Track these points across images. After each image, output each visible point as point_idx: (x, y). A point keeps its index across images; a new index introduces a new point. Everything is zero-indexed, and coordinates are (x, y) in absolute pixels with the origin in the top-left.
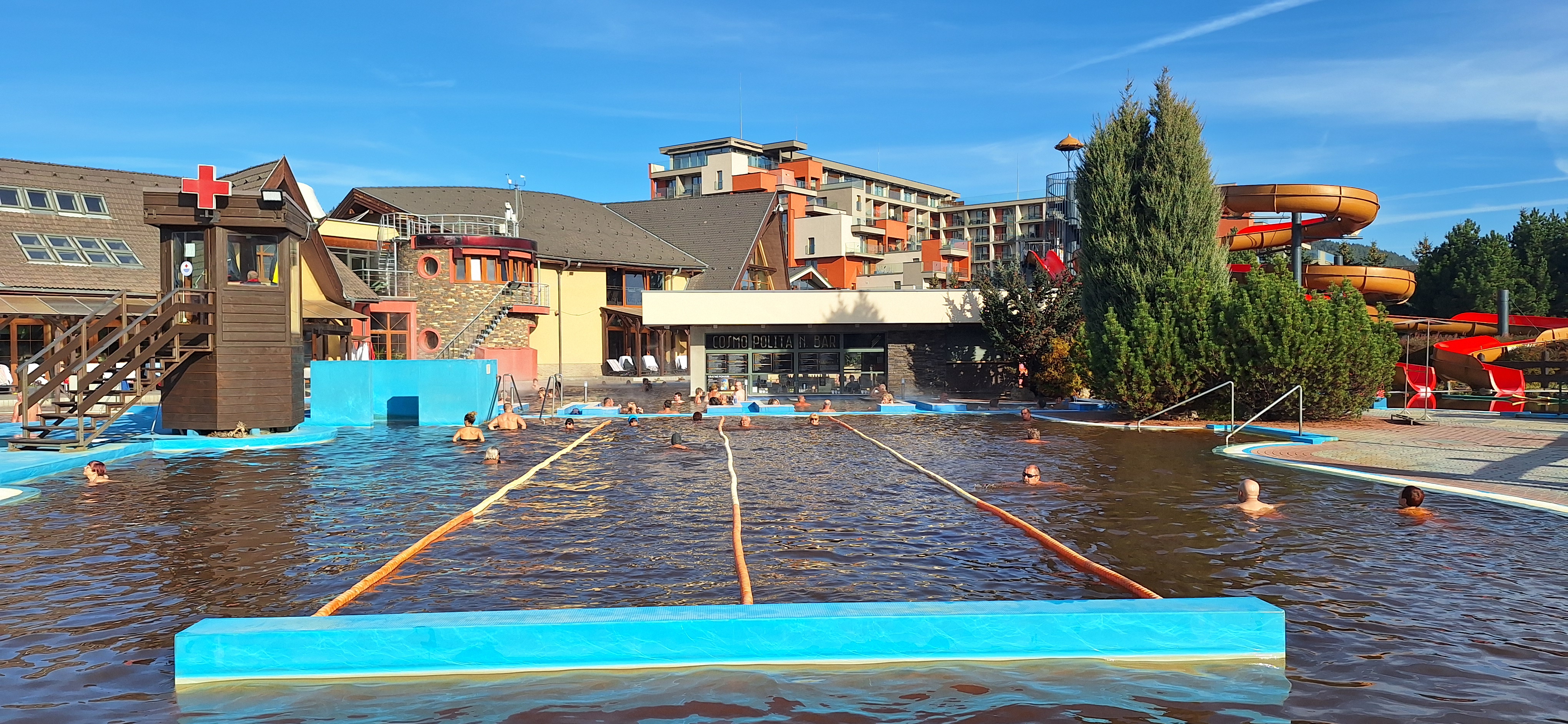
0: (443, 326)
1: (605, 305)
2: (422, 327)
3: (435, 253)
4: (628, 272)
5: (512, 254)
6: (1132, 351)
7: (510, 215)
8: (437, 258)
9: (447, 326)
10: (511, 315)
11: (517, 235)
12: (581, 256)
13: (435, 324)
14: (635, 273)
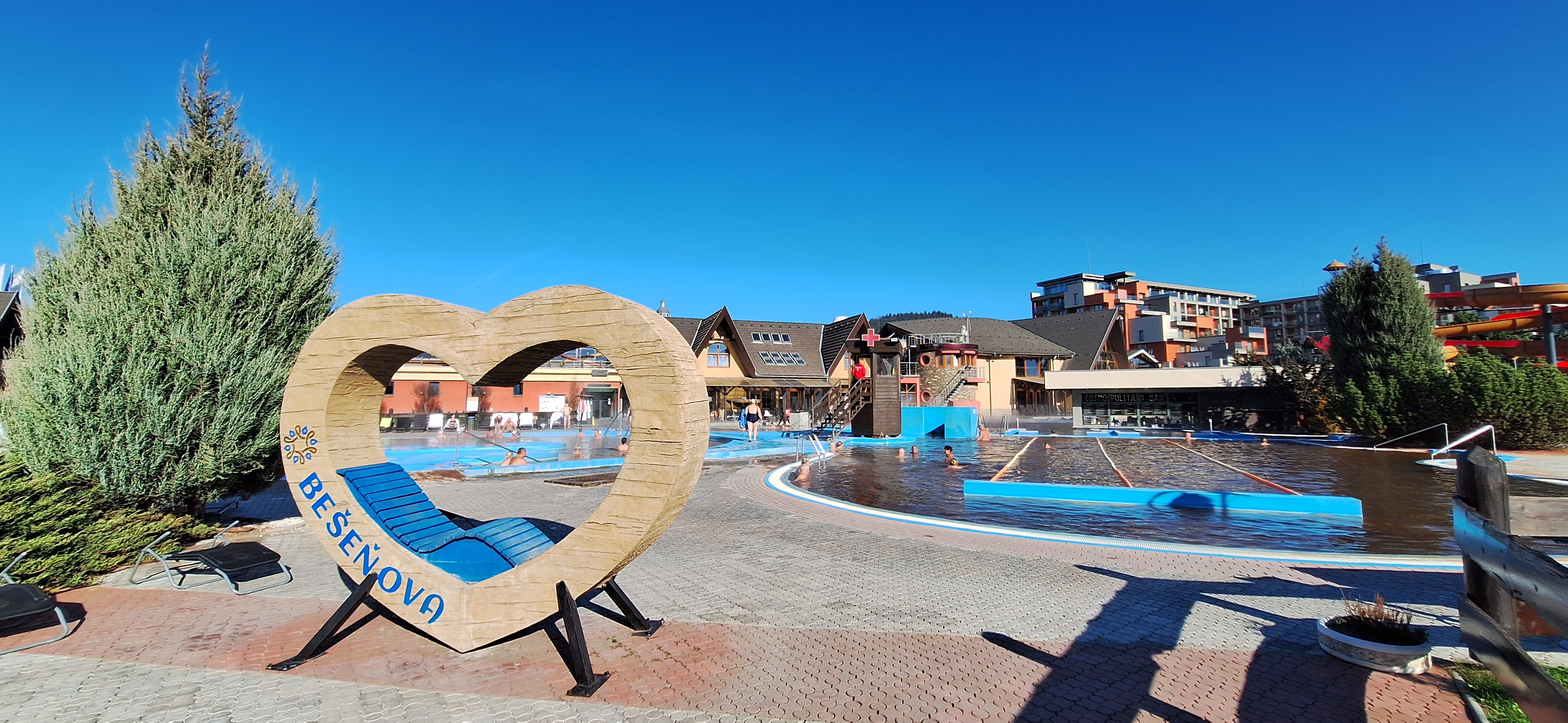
0: (932, 390)
1: (1015, 378)
2: (922, 390)
3: (929, 354)
4: (1027, 358)
5: (966, 352)
6: (1367, 405)
7: (965, 332)
8: (929, 356)
9: (934, 390)
10: (967, 383)
11: (968, 342)
12: (1001, 350)
13: (929, 389)
14: (1031, 359)
